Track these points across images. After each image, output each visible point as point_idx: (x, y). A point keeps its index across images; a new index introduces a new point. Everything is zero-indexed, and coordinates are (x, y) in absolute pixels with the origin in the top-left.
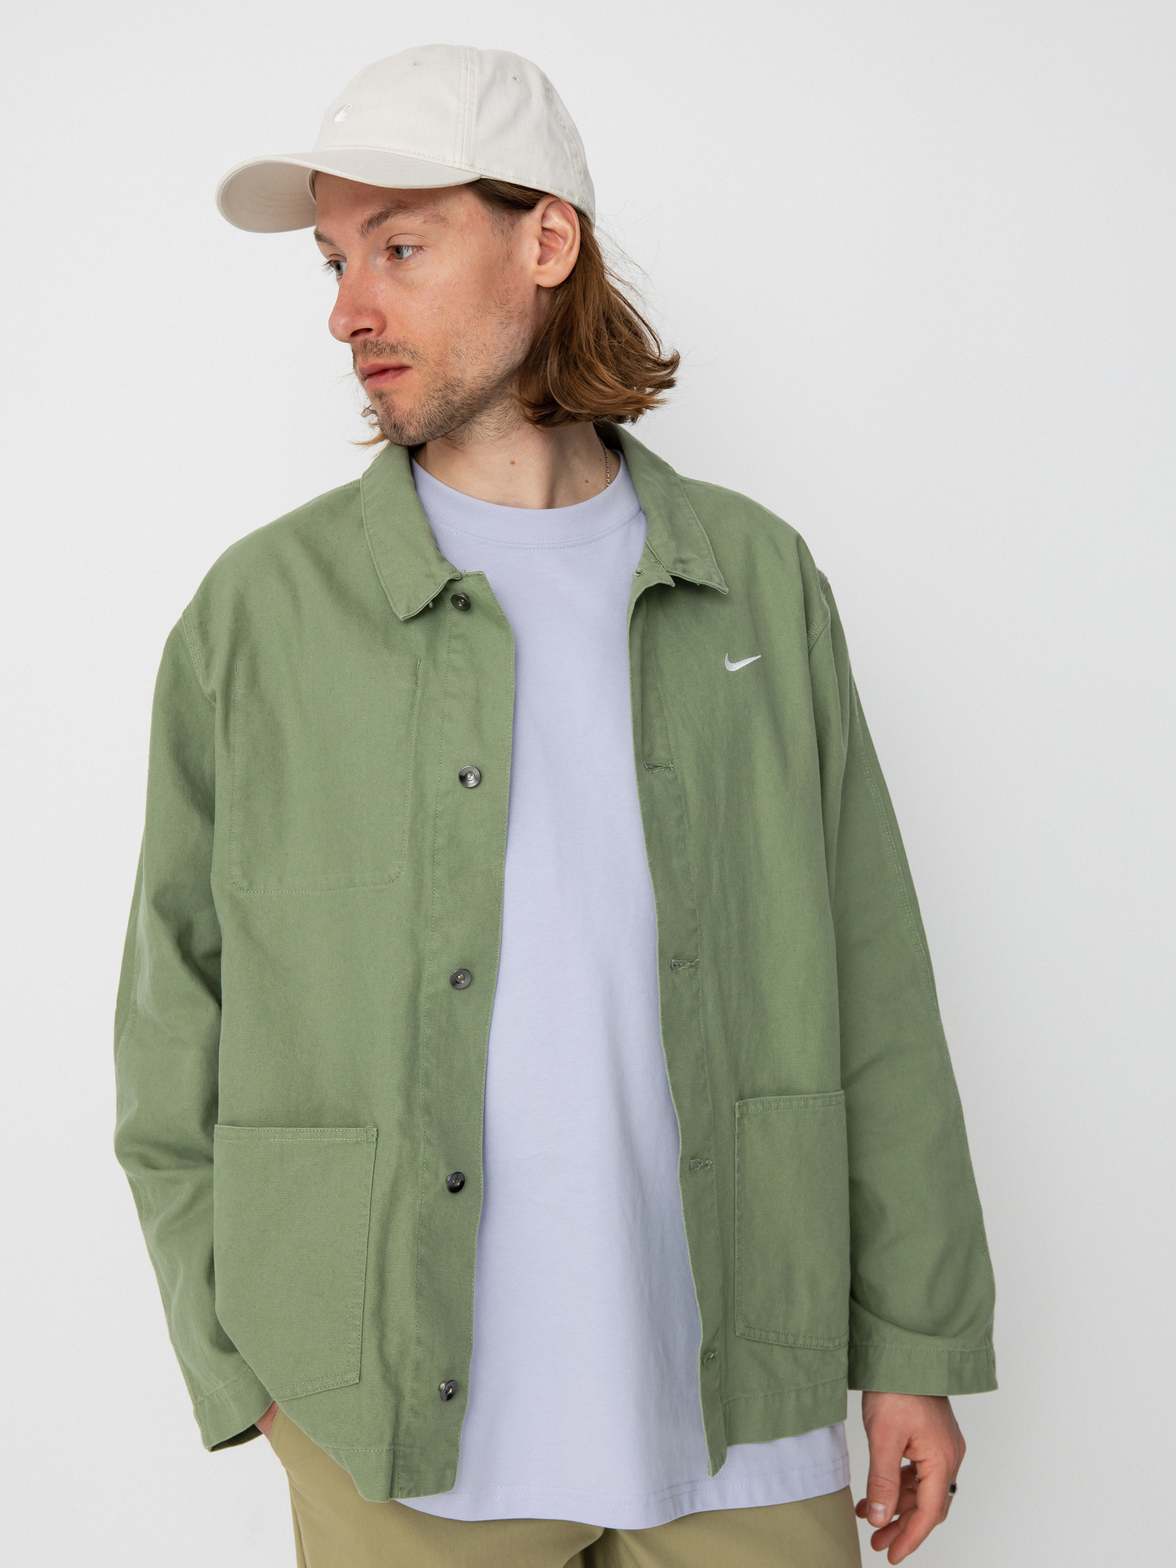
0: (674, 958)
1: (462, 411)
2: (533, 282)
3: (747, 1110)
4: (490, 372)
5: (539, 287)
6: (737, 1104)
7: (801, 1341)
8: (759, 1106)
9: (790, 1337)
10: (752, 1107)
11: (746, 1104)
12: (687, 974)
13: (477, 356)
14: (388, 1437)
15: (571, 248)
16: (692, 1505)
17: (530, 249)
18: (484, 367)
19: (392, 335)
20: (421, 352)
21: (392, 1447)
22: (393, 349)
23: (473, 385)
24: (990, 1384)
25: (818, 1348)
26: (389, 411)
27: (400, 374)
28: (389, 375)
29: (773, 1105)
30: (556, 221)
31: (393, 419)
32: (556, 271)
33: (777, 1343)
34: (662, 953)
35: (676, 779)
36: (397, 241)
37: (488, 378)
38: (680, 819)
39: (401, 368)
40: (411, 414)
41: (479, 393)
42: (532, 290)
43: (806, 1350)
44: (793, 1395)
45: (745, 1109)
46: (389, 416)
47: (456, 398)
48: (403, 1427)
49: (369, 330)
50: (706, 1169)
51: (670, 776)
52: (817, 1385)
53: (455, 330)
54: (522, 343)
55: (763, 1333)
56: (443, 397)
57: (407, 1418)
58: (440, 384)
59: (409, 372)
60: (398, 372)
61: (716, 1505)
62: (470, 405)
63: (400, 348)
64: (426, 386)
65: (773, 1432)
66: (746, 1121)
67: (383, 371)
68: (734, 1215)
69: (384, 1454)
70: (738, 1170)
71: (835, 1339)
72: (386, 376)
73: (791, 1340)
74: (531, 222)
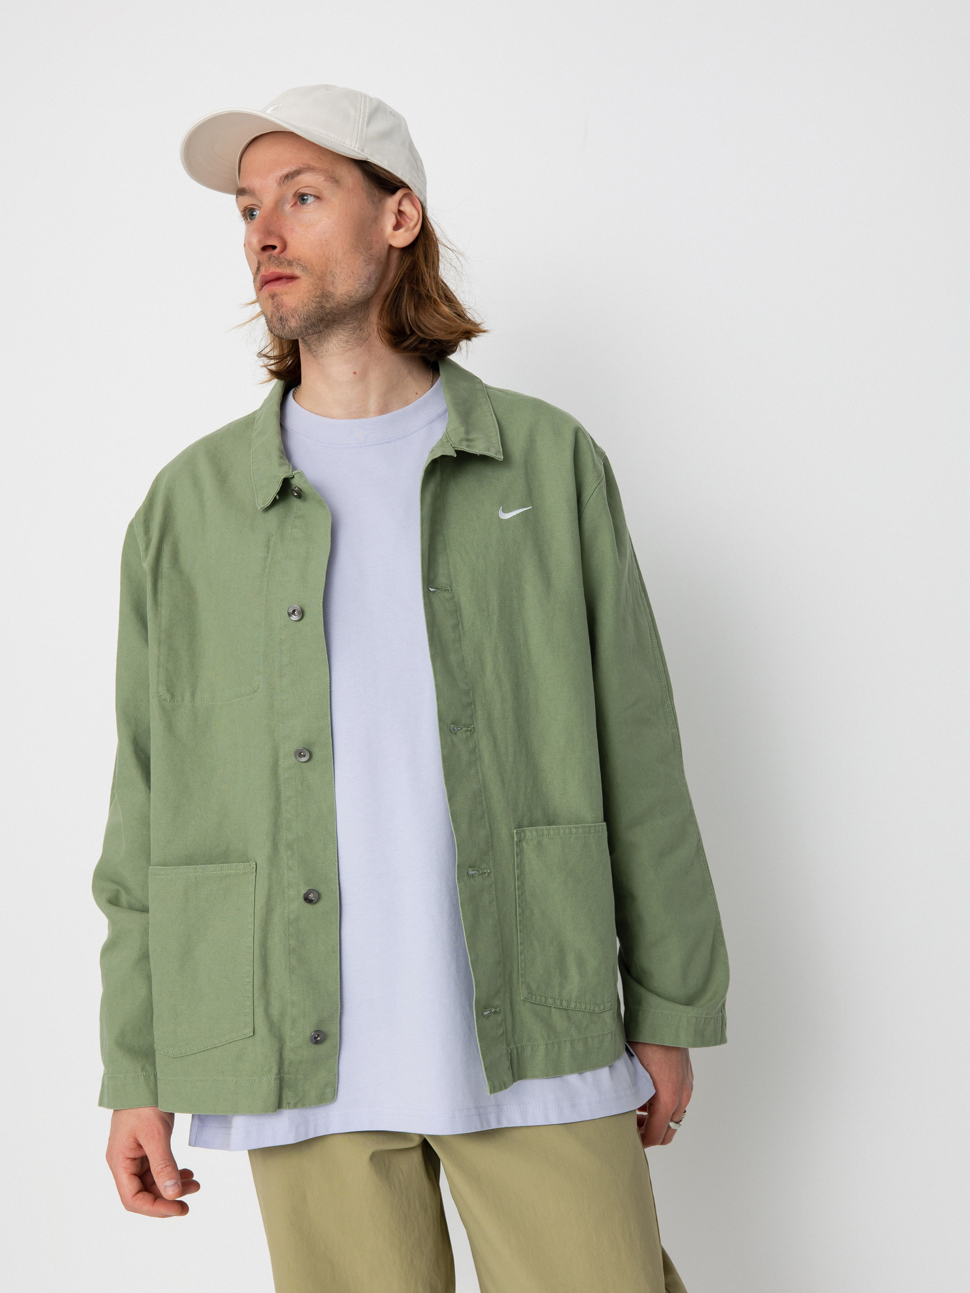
0: (453, 723)
1: (329, 317)
2: (388, 242)
3: (525, 836)
4: (353, 294)
5: (391, 246)
6: (515, 831)
7: (573, 1005)
8: (534, 833)
9: (564, 1002)
10: (528, 834)
11: (524, 831)
12: (464, 736)
13: (346, 279)
14: (275, 1070)
15: (416, 225)
16: (499, 1122)
17: (390, 221)
18: (350, 288)
19: (289, 254)
20: (309, 267)
21: (279, 1076)
22: (290, 263)
23: (340, 300)
24: (722, 1040)
25: (586, 1010)
26: (278, 307)
27: (291, 282)
28: (283, 281)
29: (545, 832)
30: (407, 207)
31: (281, 313)
32: (402, 239)
33: (553, 1006)
34: (441, 719)
35: (453, 598)
36: (303, 191)
37: (351, 297)
38: (456, 626)
39: (292, 278)
40: (295, 310)
41: (343, 307)
42: (387, 247)
43: (577, 1012)
44: (568, 1045)
45: (523, 835)
46: (278, 310)
47: (328, 306)
48: (286, 1062)
49: (274, 247)
50: (484, 876)
51: (447, 595)
52: (587, 1038)
53: (334, 258)
54: (376, 280)
55: (543, 998)
56: (320, 302)
57: (289, 1055)
58: (318, 293)
59: (297, 281)
60: (290, 280)
61: (519, 1123)
62: (335, 314)
63: (295, 263)
64: (309, 292)
65: (555, 1071)
66: (524, 844)
67: (279, 278)
68: (516, 912)
69: (273, 1081)
70: (518, 879)
71: (600, 1004)
72: (280, 282)
73: (565, 1004)
74: (392, 202)
